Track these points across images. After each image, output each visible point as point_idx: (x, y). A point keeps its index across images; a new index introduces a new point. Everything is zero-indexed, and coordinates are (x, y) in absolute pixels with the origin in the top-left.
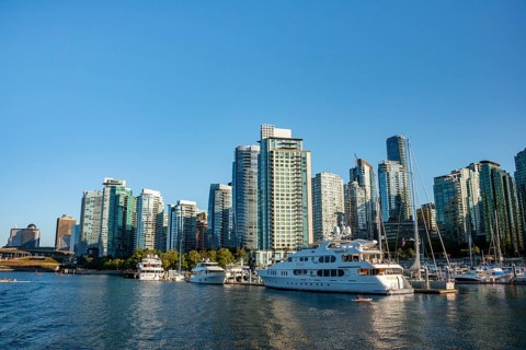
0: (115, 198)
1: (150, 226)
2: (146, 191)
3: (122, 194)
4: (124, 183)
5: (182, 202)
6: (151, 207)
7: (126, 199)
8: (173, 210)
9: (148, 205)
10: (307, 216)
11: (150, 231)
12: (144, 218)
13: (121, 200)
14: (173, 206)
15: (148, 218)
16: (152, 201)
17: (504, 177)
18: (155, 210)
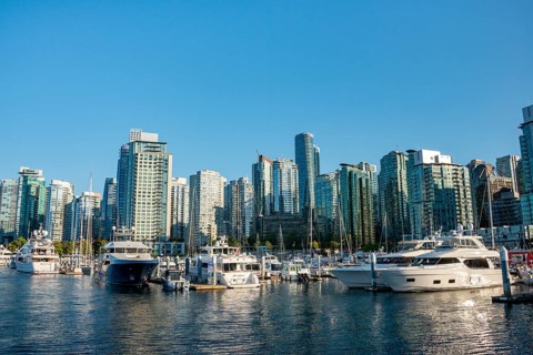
0: (27, 188)
1: (58, 216)
2: (55, 182)
3: (34, 184)
4: (41, 172)
5: (87, 193)
6: (60, 198)
7: (38, 189)
8: (78, 200)
9: (58, 195)
10: (165, 212)
11: (58, 221)
12: (53, 208)
13: (33, 190)
14: (77, 197)
15: (57, 209)
16: (61, 192)
17: (361, 179)
18: (65, 200)
